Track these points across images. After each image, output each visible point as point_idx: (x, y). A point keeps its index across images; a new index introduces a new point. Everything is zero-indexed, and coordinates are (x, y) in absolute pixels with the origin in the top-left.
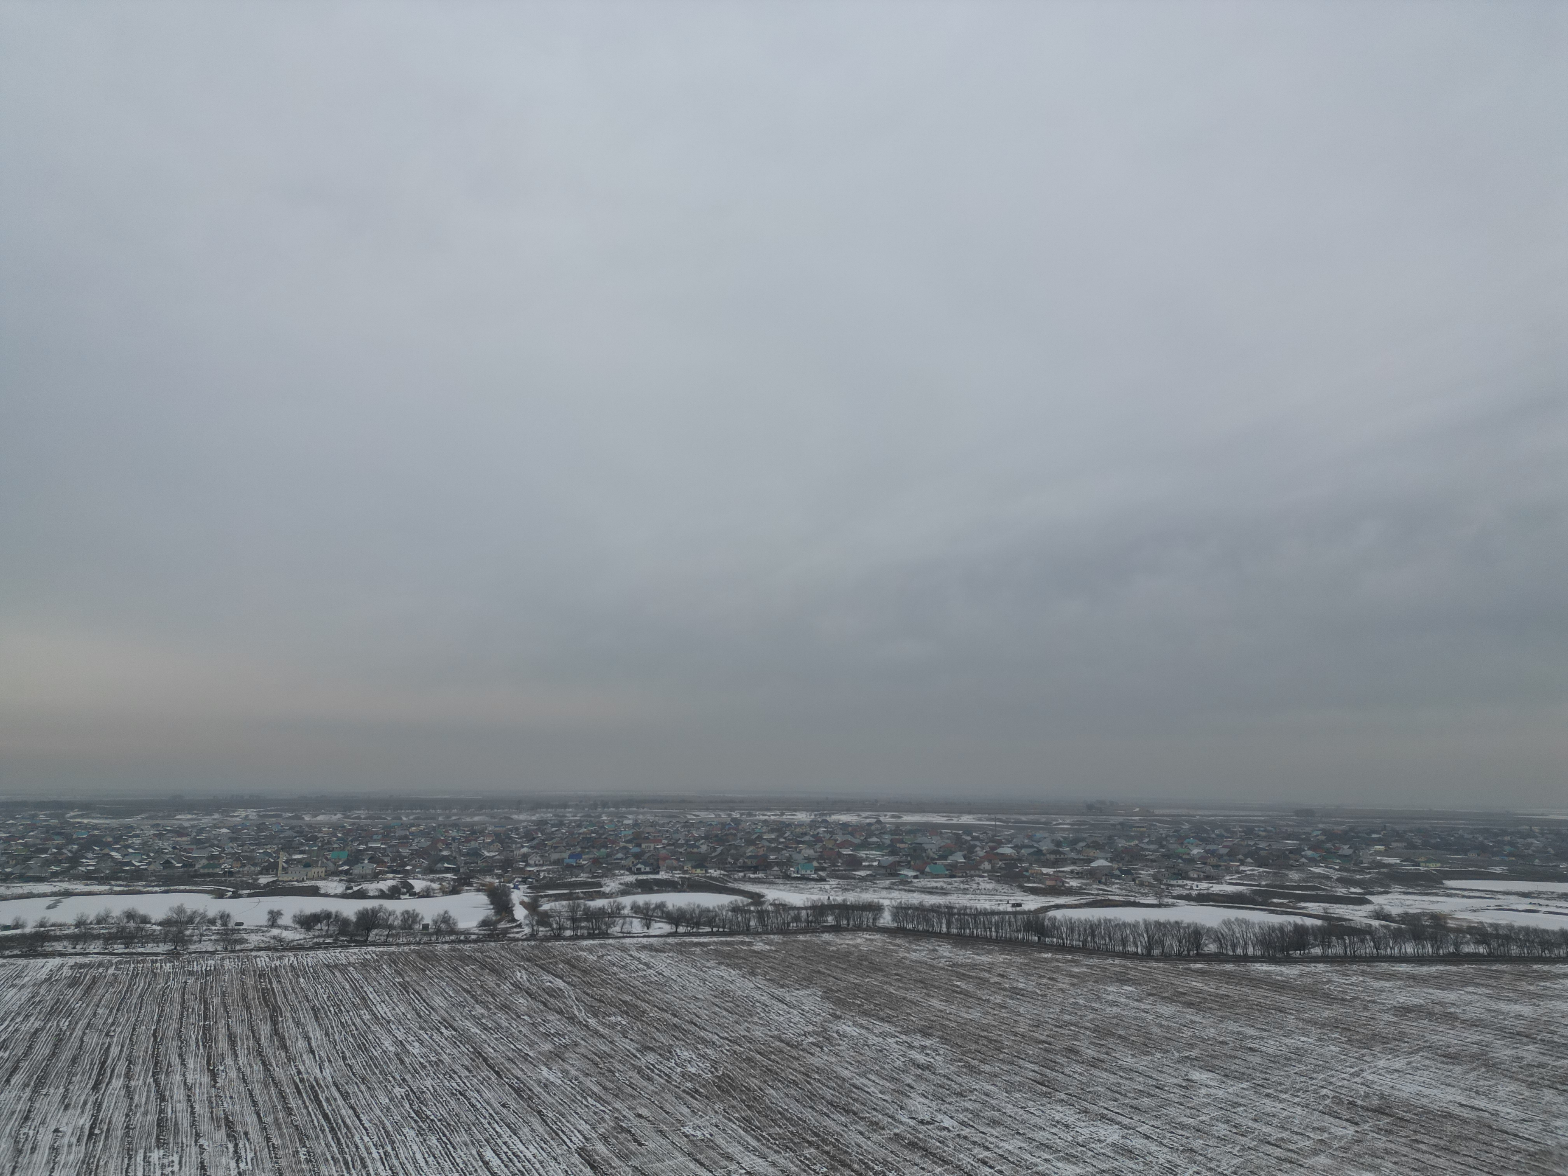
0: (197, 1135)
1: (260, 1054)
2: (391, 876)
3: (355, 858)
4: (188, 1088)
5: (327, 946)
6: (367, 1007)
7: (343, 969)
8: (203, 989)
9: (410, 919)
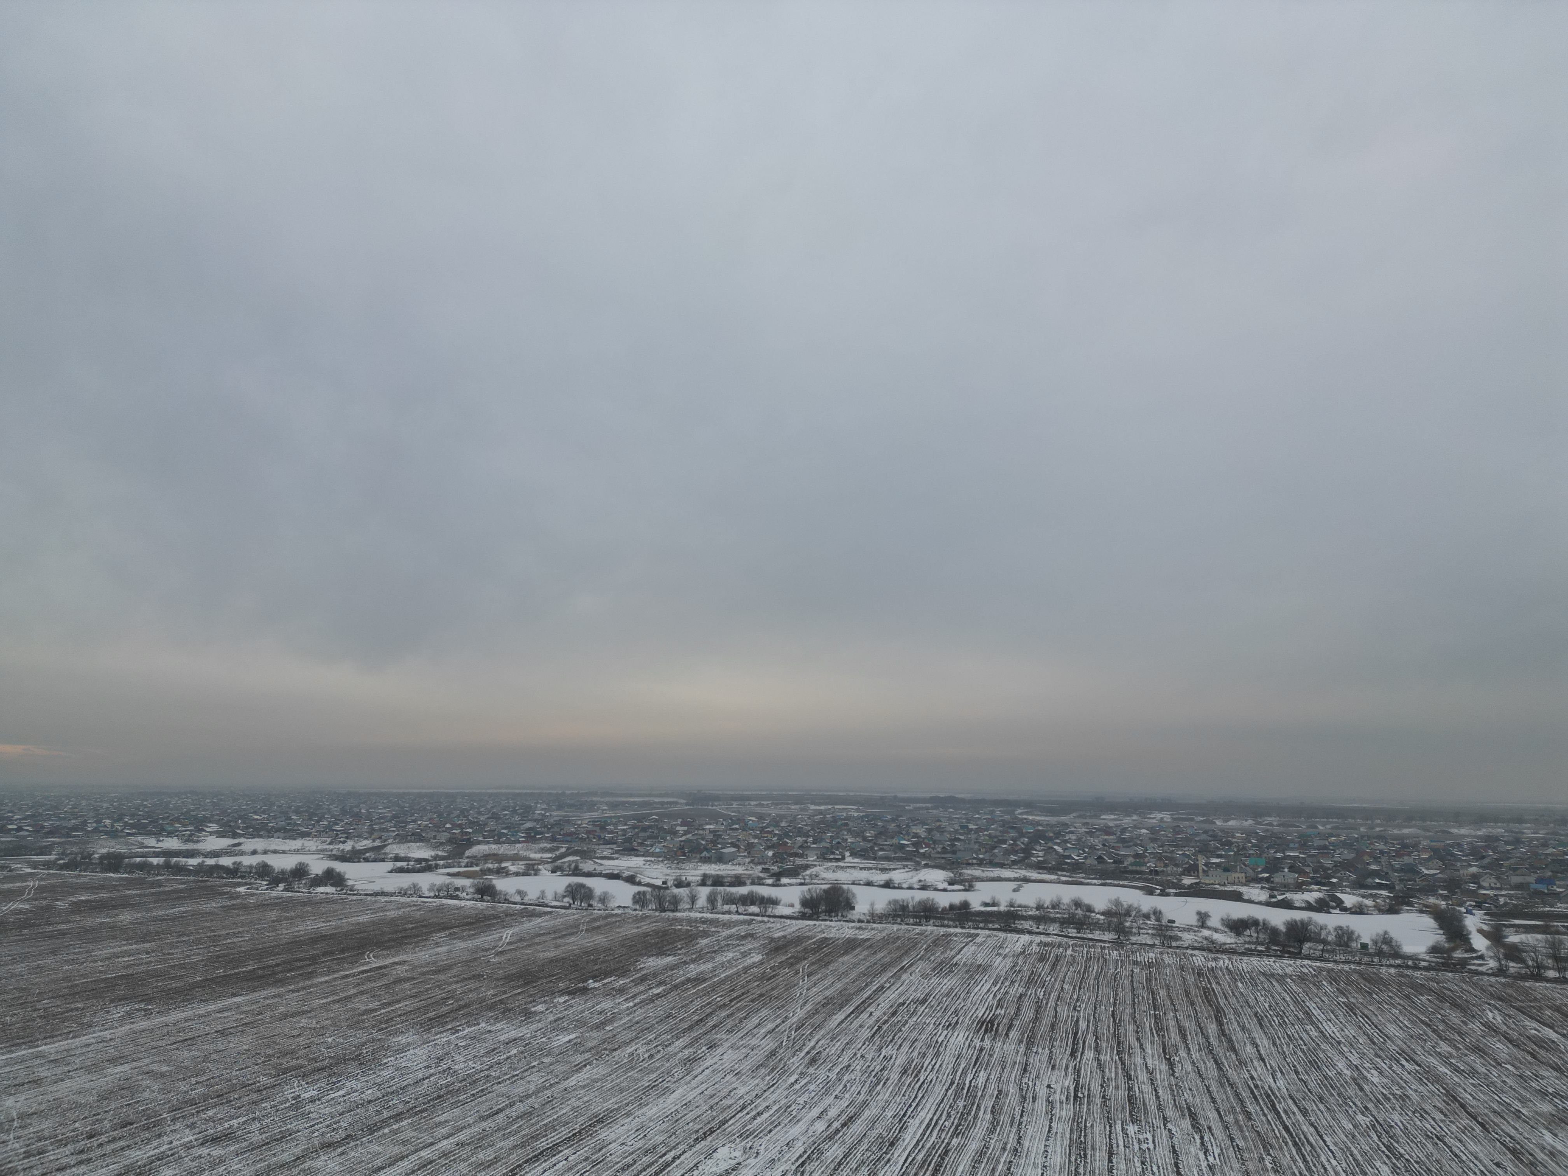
0: (1165, 1119)
1: (1211, 1051)
2: (1316, 887)
3: (1274, 866)
4: (1151, 1072)
5: (1260, 954)
6: (1312, 1023)
7: (1281, 979)
8: (1149, 980)
9: (1345, 938)
